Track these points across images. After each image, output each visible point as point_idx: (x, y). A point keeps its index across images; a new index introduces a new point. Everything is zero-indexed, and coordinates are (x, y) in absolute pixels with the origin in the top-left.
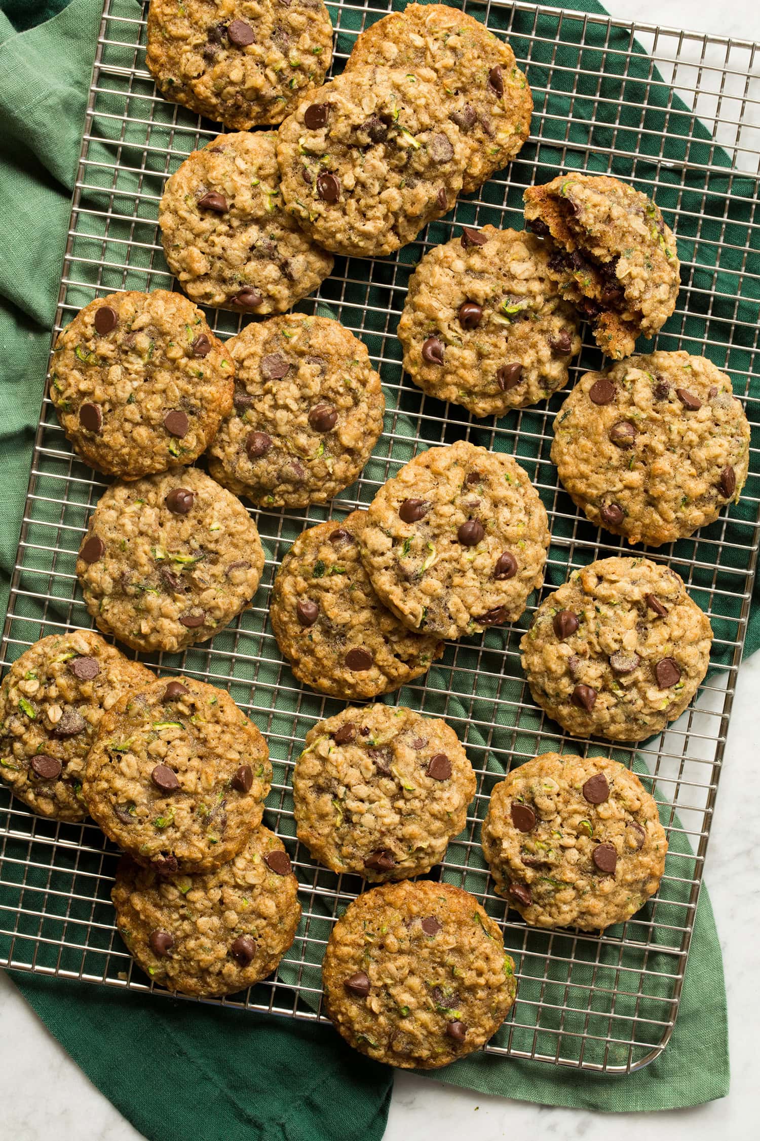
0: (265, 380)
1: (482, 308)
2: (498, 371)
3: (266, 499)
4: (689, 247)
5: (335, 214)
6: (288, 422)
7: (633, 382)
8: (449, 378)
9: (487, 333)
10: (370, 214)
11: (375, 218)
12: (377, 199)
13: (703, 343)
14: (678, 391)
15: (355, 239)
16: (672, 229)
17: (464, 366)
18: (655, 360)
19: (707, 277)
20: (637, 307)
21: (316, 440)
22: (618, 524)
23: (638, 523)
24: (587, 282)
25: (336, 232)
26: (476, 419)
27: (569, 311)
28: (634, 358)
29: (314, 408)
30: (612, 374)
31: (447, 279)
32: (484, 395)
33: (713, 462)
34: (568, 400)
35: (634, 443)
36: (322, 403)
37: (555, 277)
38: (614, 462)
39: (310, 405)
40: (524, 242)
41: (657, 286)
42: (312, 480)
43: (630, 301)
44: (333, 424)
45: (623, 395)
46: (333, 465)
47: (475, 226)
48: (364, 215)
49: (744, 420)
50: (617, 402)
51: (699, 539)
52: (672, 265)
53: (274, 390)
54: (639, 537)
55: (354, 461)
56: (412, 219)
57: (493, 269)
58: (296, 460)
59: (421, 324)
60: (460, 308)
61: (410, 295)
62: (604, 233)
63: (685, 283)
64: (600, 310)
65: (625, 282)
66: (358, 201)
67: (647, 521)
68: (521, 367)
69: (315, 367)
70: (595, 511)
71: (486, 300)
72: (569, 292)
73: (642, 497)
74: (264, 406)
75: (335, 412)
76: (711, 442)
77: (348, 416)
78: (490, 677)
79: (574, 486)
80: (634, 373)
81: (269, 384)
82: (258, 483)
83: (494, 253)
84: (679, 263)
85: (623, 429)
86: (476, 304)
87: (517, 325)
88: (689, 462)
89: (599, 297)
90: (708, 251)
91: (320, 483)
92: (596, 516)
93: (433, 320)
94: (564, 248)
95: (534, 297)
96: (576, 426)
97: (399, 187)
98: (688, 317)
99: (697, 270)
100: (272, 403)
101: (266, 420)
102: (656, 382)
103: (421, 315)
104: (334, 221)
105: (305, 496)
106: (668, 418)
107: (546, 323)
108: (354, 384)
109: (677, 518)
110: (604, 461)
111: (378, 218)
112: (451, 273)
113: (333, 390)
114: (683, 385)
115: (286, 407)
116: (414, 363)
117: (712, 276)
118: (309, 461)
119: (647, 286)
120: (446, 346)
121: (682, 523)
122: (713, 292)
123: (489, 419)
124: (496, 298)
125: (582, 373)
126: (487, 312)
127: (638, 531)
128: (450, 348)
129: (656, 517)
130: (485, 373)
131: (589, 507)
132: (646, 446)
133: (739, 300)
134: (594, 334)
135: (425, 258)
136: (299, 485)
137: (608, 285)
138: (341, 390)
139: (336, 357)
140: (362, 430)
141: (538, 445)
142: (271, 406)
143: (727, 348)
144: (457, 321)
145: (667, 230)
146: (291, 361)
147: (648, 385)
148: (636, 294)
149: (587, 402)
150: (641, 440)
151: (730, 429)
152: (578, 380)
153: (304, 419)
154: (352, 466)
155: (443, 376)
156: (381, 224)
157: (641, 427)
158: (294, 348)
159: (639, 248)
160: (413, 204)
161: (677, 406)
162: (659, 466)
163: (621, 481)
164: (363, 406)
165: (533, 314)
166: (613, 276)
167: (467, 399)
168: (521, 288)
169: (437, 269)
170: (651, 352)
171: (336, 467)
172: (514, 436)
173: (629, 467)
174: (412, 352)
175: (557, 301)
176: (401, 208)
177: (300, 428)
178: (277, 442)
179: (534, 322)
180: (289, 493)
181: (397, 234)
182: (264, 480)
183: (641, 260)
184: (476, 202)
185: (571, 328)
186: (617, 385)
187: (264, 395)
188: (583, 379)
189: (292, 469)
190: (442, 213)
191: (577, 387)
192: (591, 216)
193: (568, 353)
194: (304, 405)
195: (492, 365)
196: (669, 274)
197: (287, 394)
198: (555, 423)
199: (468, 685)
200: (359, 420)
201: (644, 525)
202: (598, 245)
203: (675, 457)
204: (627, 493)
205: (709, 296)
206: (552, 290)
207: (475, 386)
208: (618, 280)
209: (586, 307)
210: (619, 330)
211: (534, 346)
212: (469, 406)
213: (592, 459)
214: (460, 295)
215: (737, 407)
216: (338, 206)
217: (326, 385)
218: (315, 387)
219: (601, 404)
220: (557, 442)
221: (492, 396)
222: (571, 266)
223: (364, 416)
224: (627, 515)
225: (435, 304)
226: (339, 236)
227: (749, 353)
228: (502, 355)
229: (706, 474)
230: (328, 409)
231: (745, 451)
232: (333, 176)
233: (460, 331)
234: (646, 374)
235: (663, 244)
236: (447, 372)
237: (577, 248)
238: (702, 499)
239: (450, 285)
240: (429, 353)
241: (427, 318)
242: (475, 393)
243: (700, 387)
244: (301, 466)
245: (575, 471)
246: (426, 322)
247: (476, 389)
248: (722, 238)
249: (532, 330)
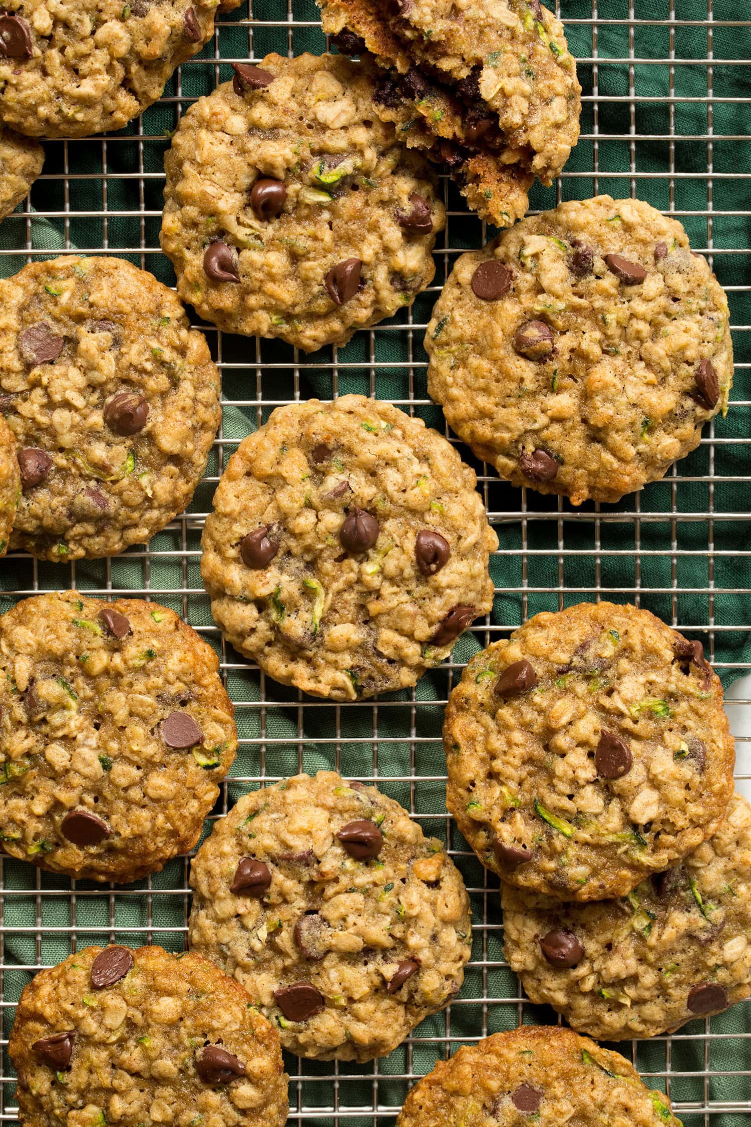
0: (28, 367)
1: (284, 184)
2: (326, 277)
3: (55, 549)
4: (584, 35)
5: (29, 77)
6: (73, 427)
7: (536, 256)
8: (253, 300)
9: (299, 220)
10: (84, 67)
11: (93, 73)
12: (91, 42)
13: (630, 179)
14: (606, 259)
15: (69, 111)
16: (553, 12)
17: (272, 278)
18: (563, 217)
19: (620, 77)
20: (522, 140)
21: (121, 449)
22: (551, 479)
23: (581, 471)
24: (438, 115)
25: (36, 105)
26: (305, 356)
27: (418, 164)
28: (530, 220)
29: (110, 400)
30: (500, 251)
31: (223, 149)
32: (312, 317)
33: (679, 357)
34: (440, 302)
35: (554, 351)
36: (123, 390)
37: (388, 115)
38: (529, 385)
39: (103, 396)
40: (330, 70)
41: (547, 102)
42: (122, 511)
43: (511, 130)
44: (143, 421)
45: (524, 280)
46: (152, 484)
47: (252, 60)
48: (76, 71)
49: (714, 284)
50: (517, 291)
51: (676, 478)
52: (564, 66)
53: (45, 381)
54: (585, 492)
55: (184, 474)
56: (150, 65)
57: (290, 121)
58: (93, 483)
59: (195, 225)
60: (250, 190)
61: (169, 183)
62: (450, 34)
63: (587, 91)
64: (466, 154)
65: (497, 104)
66: (62, 50)
67: (594, 466)
68: (361, 264)
69: (104, 337)
70: (512, 464)
71: (288, 170)
72: (415, 134)
73: (580, 431)
74: (32, 407)
75: (143, 401)
76: (670, 328)
77: (164, 405)
78: (395, 744)
79: (473, 432)
80: (535, 243)
81: (36, 372)
82: (40, 527)
83: (288, 95)
84: (574, 62)
85: (533, 333)
86: (274, 179)
87: (342, 200)
88: (643, 364)
89: (459, 134)
90: (613, 37)
91: (136, 515)
92: (514, 472)
93: (212, 215)
94: (394, 68)
95: (362, 153)
96: (460, 340)
97: (122, 18)
98: (601, 142)
99: (602, 67)
100: (45, 401)
101: (39, 429)
102: (571, 251)
103: (192, 211)
104: (31, 87)
105: (116, 537)
106: (598, 303)
107: (386, 190)
108: (168, 355)
109: (639, 453)
110: (513, 386)
111: (98, 72)
112: (227, 138)
113: (136, 369)
114: (613, 248)
115: (67, 405)
116: (194, 286)
117: (626, 73)
118: (114, 482)
119: (531, 104)
120: (239, 251)
121: (648, 461)
122: (632, 97)
123: (326, 351)
124: (303, 165)
125: (454, 257)
126: (294, 187)
127: (582, 483)
128: (245, 253)
129: (607, 457)
130: (306, 282)
131: (502, 460)
132: (572, 351)
133: (673, 102)
134: (463, 193)
135: (184, 122)
136: (102, 522)
137: (472, 114)
138: (149, 366)
139: (134, 316)
140: (189, 423)
141: (405, 379)
142: (43, 406)
143: (669, 179)
144: (249, 210)
145: (547, 14)
146: (65, 332)
147: (559, 257)
148: (517, 119)
149: (470, 300)
150: (564, 343)
151: (696, 303)
152: (451, 269)
153: (97, 419)
154: (181, 481)
155: (243, 299)
156: (104, 80)
157: (560, 323)
158: (67, 311)
159: (509, 48)
160: (148, 40)
161: (609, 282)
162: (597, 376)
163: (543, 411)
164: (187, 387)
165: (363, 180)
166: (477, 98)
167: (285, 328)
168: (338, 142)
169: (204, 134)
170: (553, 205)
171: (158, 486)
172: (367, 371)
173: (551, 387)
174: (188, 269)
175: (396, 152)
176: (131, 51)
177: (92, 434)
178: (60, 460)
179: (368, 191)
180: (89, 536)
181: (132, 92)
182: (48, 522)
183: (515, 66)
184: (245, 22)
185: (426, 190)
186: (512, 266)
187: (31, 390)
188: (457, 266)
189: (88, 499)
190: (196, 47)
191: (451, 279)
192: (427, 10)
193: (428, 230)
194: (94, 398)
195: (316, 268)
196: (562, 81)
197: (66, 384)
198: (427, 340)
199: (364, 762)
200: (183, 409)
201: (591, 473)
202: (445, 54)
203: (619, 361)
204: (556, 429)
205: (627, 104)
206: (387, 137)
207: (294, 305)
208: (485, 103)
209: (444, 153)
210: (500, 181)
211: (374, 228)
212: (291, 338)
213: (493, 385)
214: (246, 169)
215: (702, 267)
216: (32, 63)
217: (125, 361)
218: (108, 367)
219: (492, 298)
220: (436, 370)
221: (324, 316)
222: (410, 94)
223: (189, 402)
224: (562, 462)
225: (211, 190)
226: (43, 111)
227: (703, 181)
228: (327, 251)
229: (671, 379)
230: (132, 399)
231: (725, 332)
232: (17, 17)
233: (256, 224)
234: (553, 241)
235: (544, 37)
236: (246, 292)
237: (413, 64)
238: (673, 418)
239: (228, 157)
240: (215, 266)
241: (202, 213)
242: (297, 316)
243: (639, 247)
244: (103, 492)
245: (471, 409)
246: (202, 219)
247: (298, 310)
248: (632, 13)
249: (367, 203)
